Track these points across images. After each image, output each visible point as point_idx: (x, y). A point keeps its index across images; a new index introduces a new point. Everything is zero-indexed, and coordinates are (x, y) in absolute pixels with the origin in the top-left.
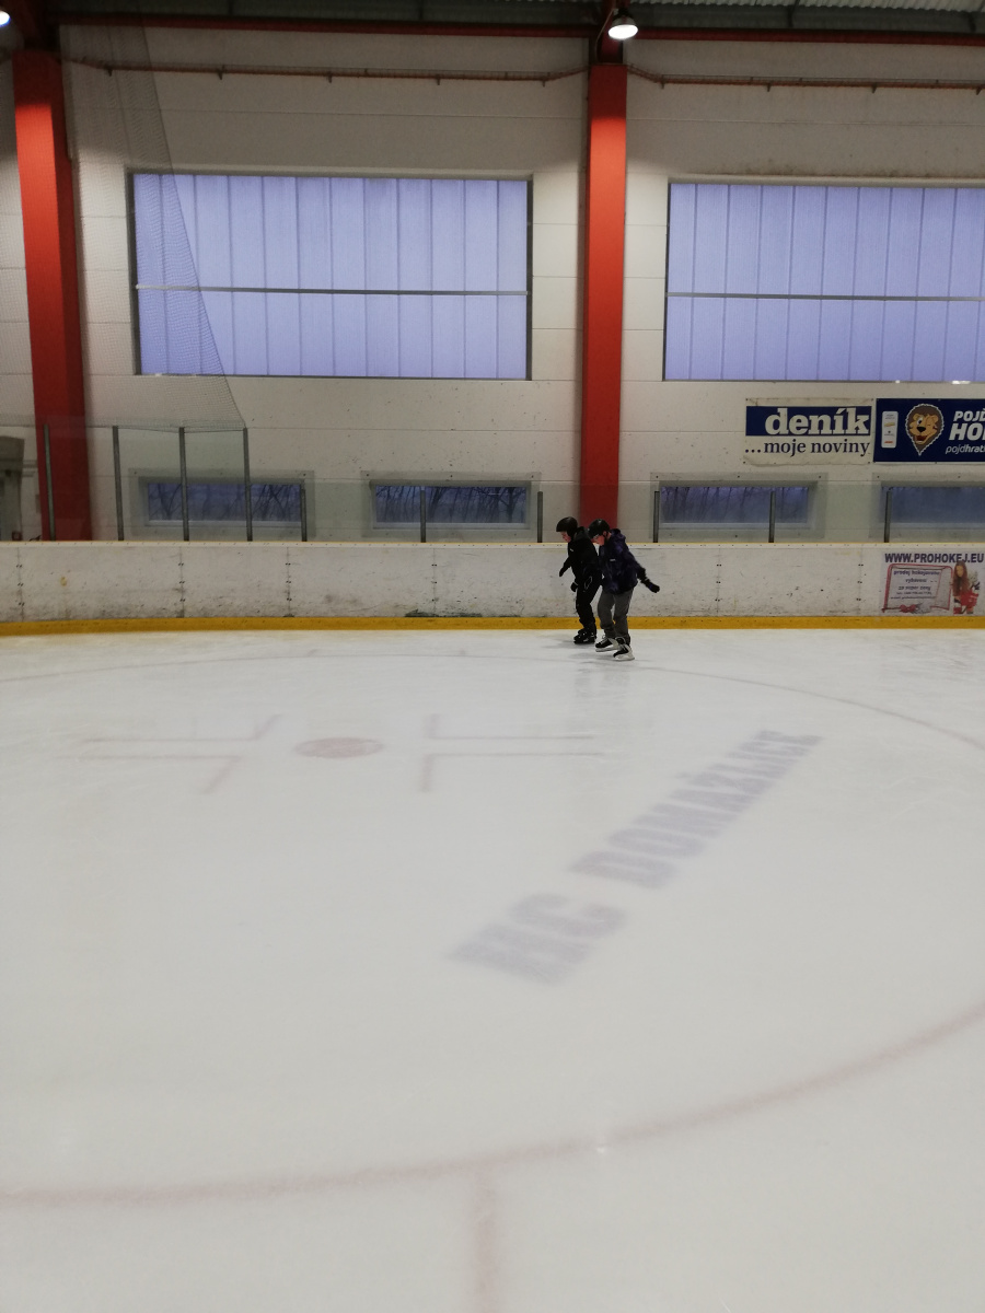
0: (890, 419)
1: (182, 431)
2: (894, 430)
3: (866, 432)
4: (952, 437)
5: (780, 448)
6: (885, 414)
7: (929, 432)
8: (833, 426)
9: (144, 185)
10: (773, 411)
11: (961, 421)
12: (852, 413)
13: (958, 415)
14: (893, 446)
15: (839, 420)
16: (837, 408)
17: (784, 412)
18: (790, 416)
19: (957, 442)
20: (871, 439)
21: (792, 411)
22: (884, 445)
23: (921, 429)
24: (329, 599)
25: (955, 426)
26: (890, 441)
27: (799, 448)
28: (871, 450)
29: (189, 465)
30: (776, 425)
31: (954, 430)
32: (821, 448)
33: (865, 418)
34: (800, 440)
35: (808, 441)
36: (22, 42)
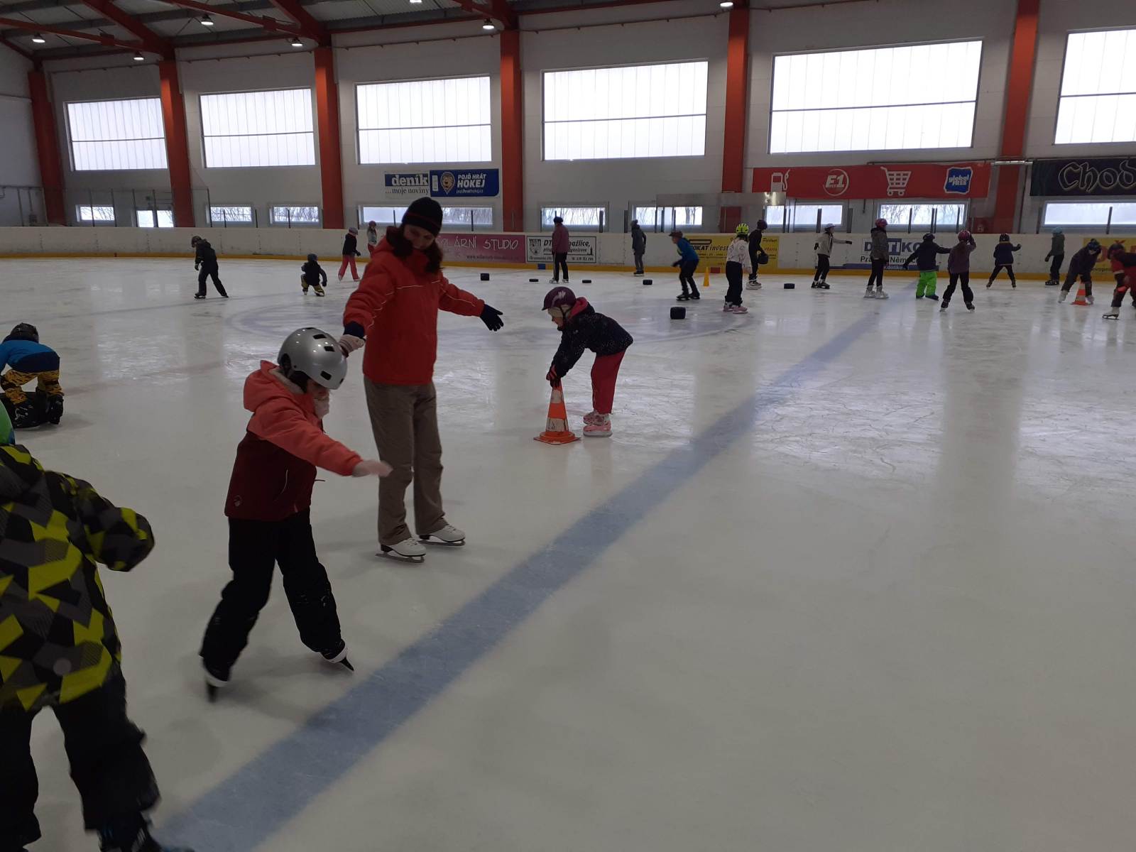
0: (435, 178)
2: (437, 184)
3: (426, 183)
4: (458, 186)
5: (398, 192)
6: (433, 176)
7: (450, 184)
8: (415, 182)
9: (204, 99)
10: (394, 176)
11: (461, 179)
12: (421, 176)
13: (459, 176)
14: (437, 190)
15: (417, 179)
16: (415, 175)
17: (397, 176)
18: (400, 177)
19: (460, 189)
20: (429, 187)
21: (401, 176)
22: (434, 190)
23: (446, 183)
25: (459, 181)
26: (436, 188)
27: (403, 191)
28: (429, 191)
30: (395, 182)
31: (460, 184)
32: (411, 191)
33: (426, 178)
34: (404, 188)
35: (407, 188)
36: (163, 58)
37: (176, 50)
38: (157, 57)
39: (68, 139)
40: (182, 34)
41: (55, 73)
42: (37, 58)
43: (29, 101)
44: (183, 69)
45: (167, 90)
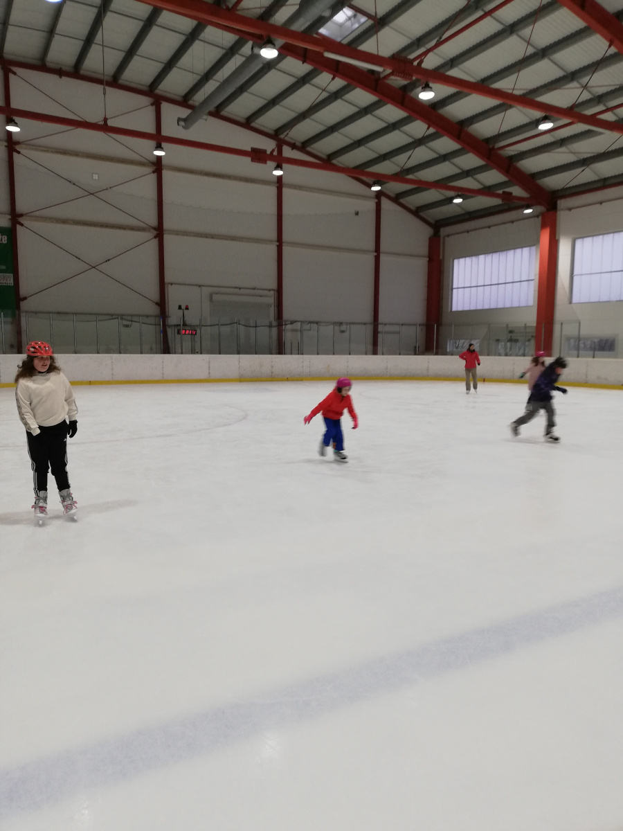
1: (562, 324)
9: (578, 243)
24: (598, 378)
29: (582, 333)
36: (545, 210)
37: (559, 202)
38: (541, 209)
39: (450, 288)
40: (568, 186)
41: (448, 236)
42: (437, 226)
43: (428, 259)
44: (563, 217)
45: (545, 237)
